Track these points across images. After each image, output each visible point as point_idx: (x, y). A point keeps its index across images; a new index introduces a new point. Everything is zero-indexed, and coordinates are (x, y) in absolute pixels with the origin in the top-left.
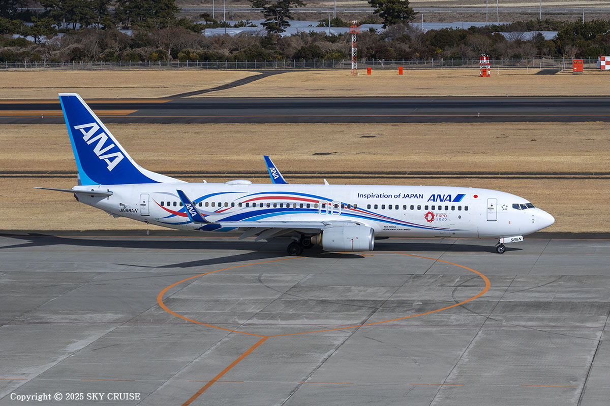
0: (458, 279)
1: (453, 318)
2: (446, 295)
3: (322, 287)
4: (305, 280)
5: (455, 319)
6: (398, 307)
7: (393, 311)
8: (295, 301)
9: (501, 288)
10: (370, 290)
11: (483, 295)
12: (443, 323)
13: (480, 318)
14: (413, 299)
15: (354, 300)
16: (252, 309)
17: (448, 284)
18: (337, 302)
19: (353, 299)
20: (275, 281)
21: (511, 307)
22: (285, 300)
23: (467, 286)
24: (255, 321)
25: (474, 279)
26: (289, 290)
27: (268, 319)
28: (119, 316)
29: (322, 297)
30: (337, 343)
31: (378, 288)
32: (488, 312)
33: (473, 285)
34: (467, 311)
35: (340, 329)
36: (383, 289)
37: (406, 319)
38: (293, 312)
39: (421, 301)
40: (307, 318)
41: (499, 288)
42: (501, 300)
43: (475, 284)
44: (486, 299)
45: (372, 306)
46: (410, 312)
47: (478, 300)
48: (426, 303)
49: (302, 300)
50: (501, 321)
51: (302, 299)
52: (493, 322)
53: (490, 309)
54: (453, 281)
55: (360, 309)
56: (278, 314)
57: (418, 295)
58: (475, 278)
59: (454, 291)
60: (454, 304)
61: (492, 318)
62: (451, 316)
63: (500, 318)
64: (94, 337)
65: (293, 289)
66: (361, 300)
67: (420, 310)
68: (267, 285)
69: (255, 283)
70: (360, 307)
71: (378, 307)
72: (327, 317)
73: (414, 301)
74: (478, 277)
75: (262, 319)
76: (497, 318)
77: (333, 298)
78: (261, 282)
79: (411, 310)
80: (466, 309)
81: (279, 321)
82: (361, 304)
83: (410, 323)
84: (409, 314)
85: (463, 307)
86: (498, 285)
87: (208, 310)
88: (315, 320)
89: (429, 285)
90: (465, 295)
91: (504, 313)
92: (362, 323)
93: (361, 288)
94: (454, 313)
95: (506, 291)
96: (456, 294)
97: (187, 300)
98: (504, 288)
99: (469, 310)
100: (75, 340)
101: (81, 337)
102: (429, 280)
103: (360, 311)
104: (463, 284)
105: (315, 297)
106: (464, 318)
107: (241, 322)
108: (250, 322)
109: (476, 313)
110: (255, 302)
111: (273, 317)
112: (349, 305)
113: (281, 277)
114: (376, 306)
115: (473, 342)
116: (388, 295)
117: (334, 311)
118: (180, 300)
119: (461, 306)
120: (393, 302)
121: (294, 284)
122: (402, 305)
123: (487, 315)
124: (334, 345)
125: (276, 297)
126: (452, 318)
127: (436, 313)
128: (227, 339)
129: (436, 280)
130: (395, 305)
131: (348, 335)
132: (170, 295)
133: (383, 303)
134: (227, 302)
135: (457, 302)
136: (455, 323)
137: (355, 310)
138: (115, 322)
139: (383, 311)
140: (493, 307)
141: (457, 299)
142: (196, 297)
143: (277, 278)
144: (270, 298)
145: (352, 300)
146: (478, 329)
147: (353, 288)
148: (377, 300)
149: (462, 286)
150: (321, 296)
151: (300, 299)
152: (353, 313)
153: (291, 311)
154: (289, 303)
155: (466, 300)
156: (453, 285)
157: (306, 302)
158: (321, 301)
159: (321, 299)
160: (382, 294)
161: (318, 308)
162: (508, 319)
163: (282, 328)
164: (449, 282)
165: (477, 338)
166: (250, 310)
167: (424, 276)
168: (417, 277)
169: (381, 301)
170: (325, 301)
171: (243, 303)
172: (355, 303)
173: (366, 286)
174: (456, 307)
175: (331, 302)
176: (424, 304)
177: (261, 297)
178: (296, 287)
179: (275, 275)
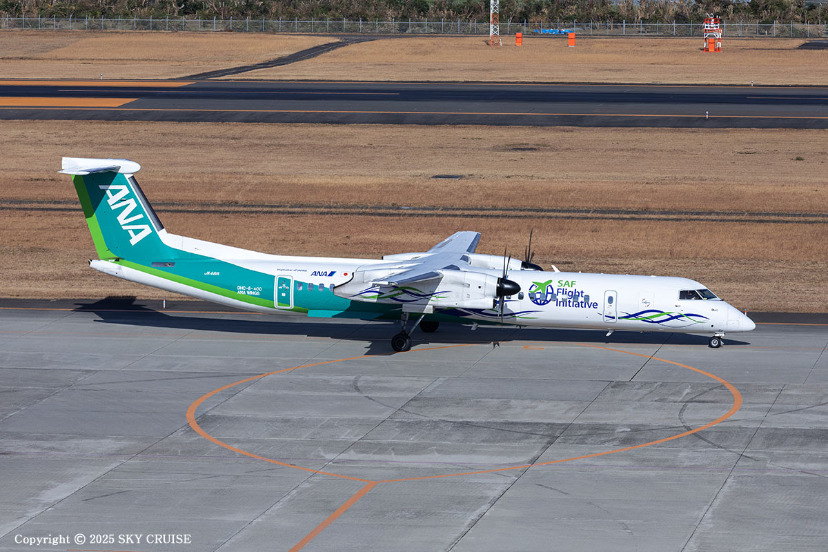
0: (687, 391)
1: (684, 455)
2: (669, 416)
3: (460, 401)
4: (431, 388)
5: (688, 458)
6: (590, 435)
7: (583, 443)
8: (418, 423)
9: (761, 406)
10: (542, 406)
11: (732, 418)
12: (667, 464)
13: (728, 456)
14: (615, 422)
15: (516, 424)
16: (346, 435)
17: (672, 398)
18: (488, 425)
19: (515, 420)
20: (382, 389)
21: (777, 437)
22: (400, 422)
23: (703, 402)
24: (352, 455)
25: (715, 390)
26: (407, 404)
27: (374, 453)
28: (123, 444)
29: (462, 417)
30: (493, 494)
31: (555, 403)
32: (741, 445)
33: (713, 400)
34: (706, 443)
35: (497, 471)
36: (563, 406)
37: (606, 457)
38: (416, 442)
39: (629, 426)
40: (439, 451)
41: (757, 406)
42: (761, 426)
43: (717, 398)
44: (736, 424)
45: (546, 433)
46: (611, 445)
47: (722, 425)
48: (637, 429)
49: (429, 422)
50: (764, 460)
51: (428, 419)
52: (751, 463)
53: (744, 440)
54: (679, 393)
55: (527, 438)
56: (390, 444)
57: (623, 416)
58: (716, 388)
59: (682, 410)
60: (682, 432)
61: (748, 455)
62: (680, 451)
63: (762, 456)
64: (86, 477)
65: (412, 403)
66: (528, 423)
67: (627, 441)
68: (370, 396)
69: (349, 391)
70: (528, 435)
71: (557, 434)
72: (472, 451)
73: (617, 425)
74: (722, 386)
75: (364, 452)
76: (756, 455)
77: (481, 418)
78: (359, 390)
79: (613, 440)
80: (705, 440)
81: (393, 457)
82: (529, 429)
83: (613, 462)
84: (609, 448)
85: (699, 436)
86: (757, 401)
87: (273, 436)
88: (453, 456)
89: (639, 400)
90: (699, 417)
91: (768, 447)
92: (533, 462)
93: (527, 403)
94: (685, 447)
95: (769, 410)
96: (686, 416)
97: (236, 419)
98: (765, 406)
99: (710, 443)
100: (53, 483)
101: (63, 479)
102: (639, 391)
103: (527, 441)
104: (697, 399)
105: (451, 416)
106: (701, 455)
107: (329, 456)
108: (343, 456)
109: (721, 447)
110: (351, 423)
111: (382, 449)
112: (507, 431)
113: (391, 382)
114: (554, 434)
115: (720, 496)
116: (574, 415)
117: (483, 441)
118: (224, 418)
119: (694, 434)
120: (581, 427)
121: (414, 395)
122: (597, 431)
123: (740, 451)
124: (487, 498)
125: (384, 416)
126: (681, 454)
127: (655, 446)
128: (306, 485)
129: (651, 392)
130: (585, 432)
131: (509, 481)
132: (208, 409)
133: (566, 427)
134: (302, 424)
135: (689, 429)
136: (687, 463)
137: (519, 439)
138: (119, 453)
139: (565, 441)
140: (750, 437)
141: (688, 424)
142: (250, 414)
143: (384, 385)
144: (376, 417)
145: (512, 423)
146: (726, 474)
147: (513, 402)
148: (554, 424)
149: (696, 401)
150: (460, 415)
151: (425, 419)
152: (517, 444)
153: (412, 440)
154: (407, 426)
155: (704, 426)
156: (680, 399)
157: (435, 425)
158: (461, 423)
159: (461, 420)
160: (560, 413)
161: (458, 436)
162: (776, 459)
163: (398, 468)
164: (674, 394)
165: (726, 489)
166: (342, 437)
167: (630, 383)
168: (619, 385)
169: (562, 425)
170: (467, 423)
171: (330, 426)
172: (517, 428)
173: (534, 399)
174: (688, 436)
175: (478, 426)
176: (633, 430)
177: (360, 416)
178: (418, 400)
179: (382, 379)
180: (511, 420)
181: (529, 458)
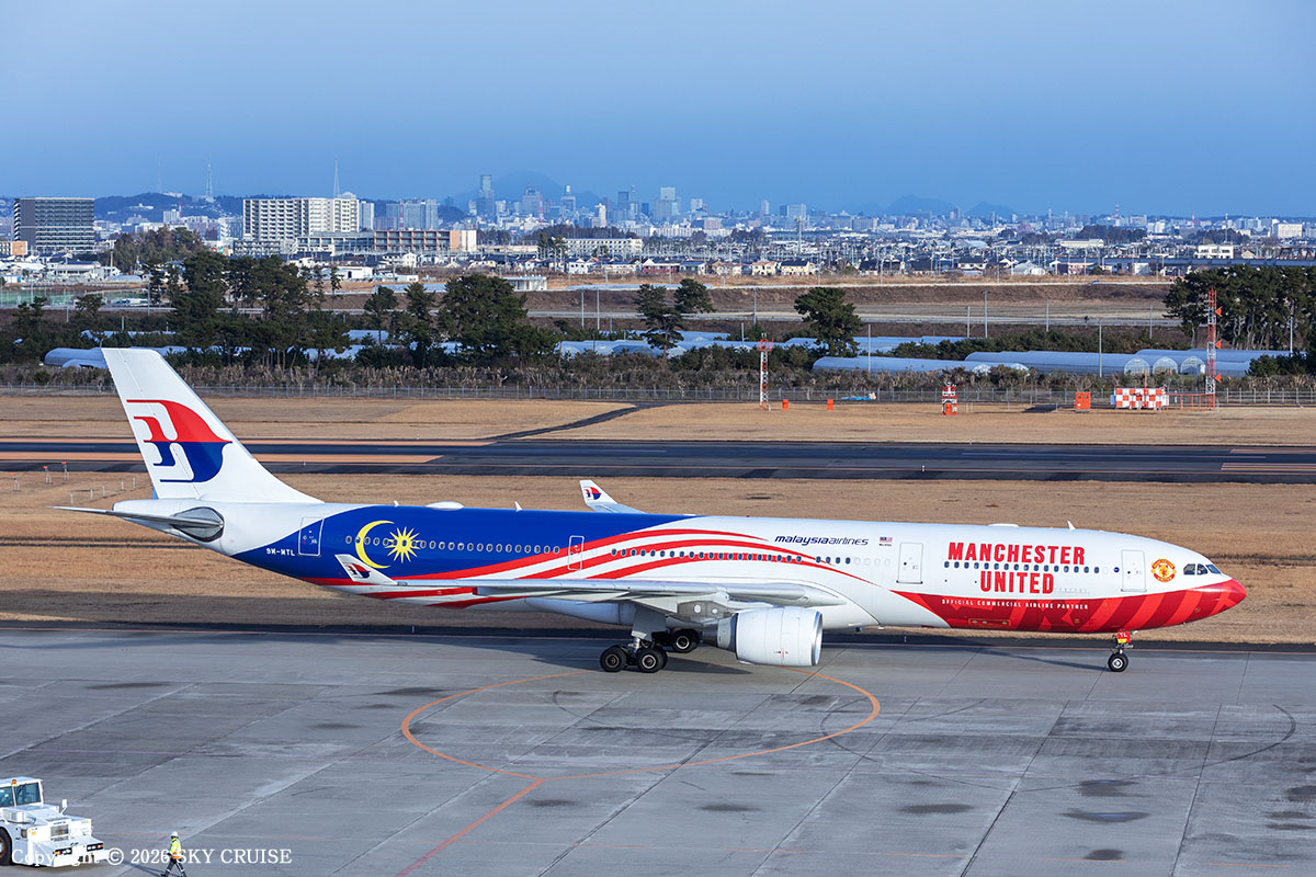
0: (836, 702)
2: (812, 724)
3: (638, 712)
4: (618, 700)
6: (740, 740)
7: (732, 746)
9: (894, 715)
10: (706, 715)
11: (866, 725)
14: (764, 728)
15: (680, 730)
16: (533, 740)
17: (821, 709)
18: (655, 732)
19: (680, 728)
20: (576, 701)
21: (899, 742)
23: (846, 712)
24: (533, 757)
25: (859, 702)
26: (593, 714)
29: (636, 725)
31: (719, 712)
33: (855, 710)
34: (836, 747)
36: (726, 715)
37: (748, 758)
38: (589, 746)
39: (775, 732)
40: (607, 754)
41: (891, 715)
43: (859, 708)
44: (868, 731)
46: (755, 747)
48: (781, 735)
50: (881, 761)
51: (607, 726)
52: (869, 763)
55: (685, 742)
58: (860, 700)
59: (825, 718)
60: (819, 737)
62: (811, 754)
63: (880, 757)
64: (297, 776)
66: (691, 730)
67: (769, 745)
70: (686, 740)
71: (712, 739)
72: (636, 753)
73: (765, 732)
74: (865, 699)
77: (652, 726)
78: (555, 703)
79: (758, 744)
80: (837, 744)
81: (567, 758)
84: (753, 752)
85: (832, 741)
88: (617, 758)
89: (790, 711)
90: (840, 725)
92: (683, 763)
93: (696, 712)
95: (900, 719)
96: (827, 724)
97: (444, 727)
98: (897, 715)
99: (840, 746)
100: (270, 780)
101: (280, 777)
104: (841, 709)
105: (627, 724)
108: (525, 758)
110: (538, 730)
111: (558, 751)
112: (670, 737)
114: (710, 739)
115: (833, 791)
116: (731, 722)
117: (647, 745)
118: (433, 726)
120: (734, 733)
122: (746, 737)
123: (863, 753)
124: (634, 793)
125: (570, 724)
126: (813, 756)
128: (485, 782)
130: (736, 737)
131: (658, 778)
132: (422, 718)
133: (722, 733)
134: (499, 730)
135: (825, 734)
137: (679, 743)
138: (336, 754)
139: (717, 745)
141: (827, 731)
142: (457, 722)
143: (578, 697)
144: (563, 724)
145: (677, 730)
147: (684, 712)
149: (839, 711)
150: (636, 723)
151: (604, 726)
152: (675, 748)
153: (587, 744)
156: (827, 710)
157: (612, 731)
158: (633, 730)
159: (635, 727)
160: (721, 721)
162: (891, 760)
163: (567, 768)
165: (840, 785)
169: (719, 731)
170: (639, 730)
171: (521, 732)
172: (679, 734)
173: (702, 709)
174: (823, 741)
175: (646, 732)
176: (777, 736)
177: (549, 724)
178: (605, 710)
180: (676, 727)
181: (682, 759)
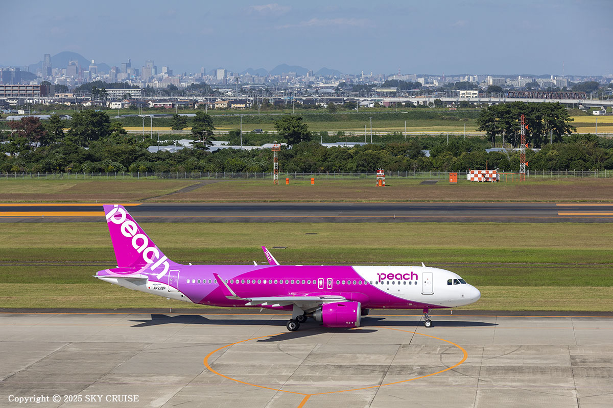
0: (439, 348)
2: (436, 361)
3: (333, 355)
4: (316, 349)
6: (402, 371)
7: (400, 374)
8: (317, 366)
9: (477, 355)
10: (373, 357)
11: (465, 361)
14: (412, 364)
15: (364, 366)
17: (433, 352)
18: (351, 367)
19: (363, 364)
20: (293, 350)
21: (492, 370)
23: (449, 354)
24: (292, 382)
26: (307, 357)
27: (303, 381)
28: (180, 378)
29: (337, 363)
30: (368, 400)
31: (378, 355)
32: (476, 374)
33: (453, 353)
35: (364, 388)
39: (419, 366)
40: (333, 380)
44: (469, 364)
45: (381, 370)
47: (463, 365)
48: (423, 367)
50: (490, 381)
52: (484, 383)
54: (435, 350)
59: (440, 358)
60: (446, 369)
63: (488, 379)
64: (167, 395)
66: (370, 366)
67: (421, 373)
68: (289, 353)
69: (277, 351)
70: (372, 371)
72: (349, 379)
73: (413, 366)
74: (454, 346)
77: (346, 363)
78: (282, 351)
79: (414, 373)
80: (458, 372)
81: (312, 383)
82: (371, 368)
83: (419, 384)
84: (414, 377)
85: (454, 370)
86: (473, 353)
87: (250, 373)
88: (341, 382)
90: (451, 361)
92: (380, 384)
93: (365, 355)
95: (482, 357)
96: (443, 360)
97: (229, 366)
98: (479, 355)
100: (154, 398)
101: (158, 396)
102: (416, 349)
103: (373, 374)
104: (445, 352)
105: (331, 362)
106: (459, 379)
108: (289, 383)
109: (467, 376)
110: (285, 366)
111: (305, 379)
112: (361, 369)
113: (295, 346)
115: (477, 399)
117: (352, 374)
118: (223, 365)
119: (452, 370)
120: (396, 367)
121: (309, 352)
122: (403, 368)
123: (476, 377)
124: (366, 402)
125: (300, 362)
128: (277, 397)
129: (422, 350)
130: (399, 369)
131: (373, 393)
132: (213, 361)
133: (389, 367)
134: (261, 367)
135: (448, 367)
136: (454, 384)
137: (369, 373)
138: (180, 382)
139: (391, 374)
140: (479, 370)
141: (446, 365)
142: (234, 363)
143: (292, 348)
144: (296, 363)
147: (358, 355)
148: (382, 366)
149: (445, 354)
150: (335, 362)
152: (369, 376)
153: (318, 374)
156: (437, 353)
157: (326, 366)
158: (337, 366)
159: (337, 364)
160: (384, 360)
161: (338, 372)
162: (495, 380)
163: (317, 388)
164: (433, 350)
165: (478, 396)
167: (410, 346)
168: (404, 346)
169: (386, 366)
170: (341, 365)
171: (275, 368)
172: (366, 368)
173: (368, 354)
174: (449, 371)
175: (346, 367)
176: (421, 368)
177: (287, 363)
178: (312, 355)
179: (290, 345)
180: (361, 364)
181: (378, 382)
